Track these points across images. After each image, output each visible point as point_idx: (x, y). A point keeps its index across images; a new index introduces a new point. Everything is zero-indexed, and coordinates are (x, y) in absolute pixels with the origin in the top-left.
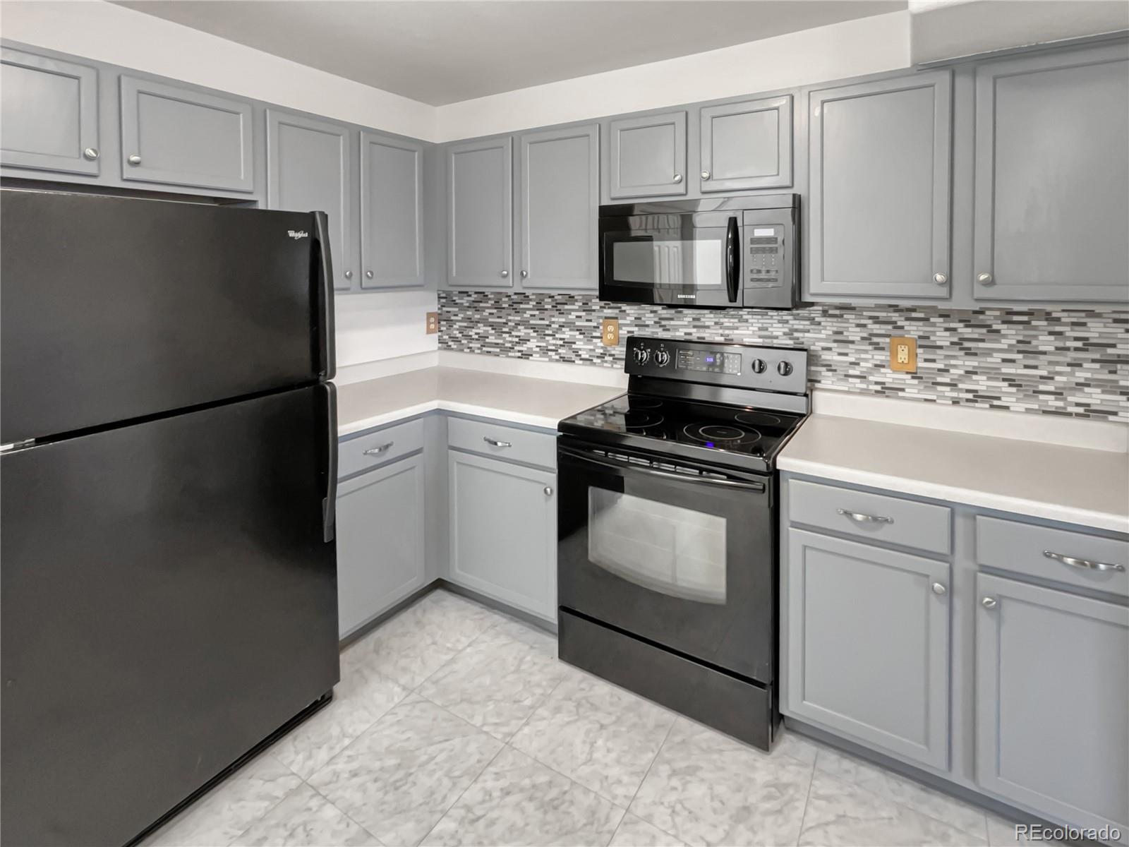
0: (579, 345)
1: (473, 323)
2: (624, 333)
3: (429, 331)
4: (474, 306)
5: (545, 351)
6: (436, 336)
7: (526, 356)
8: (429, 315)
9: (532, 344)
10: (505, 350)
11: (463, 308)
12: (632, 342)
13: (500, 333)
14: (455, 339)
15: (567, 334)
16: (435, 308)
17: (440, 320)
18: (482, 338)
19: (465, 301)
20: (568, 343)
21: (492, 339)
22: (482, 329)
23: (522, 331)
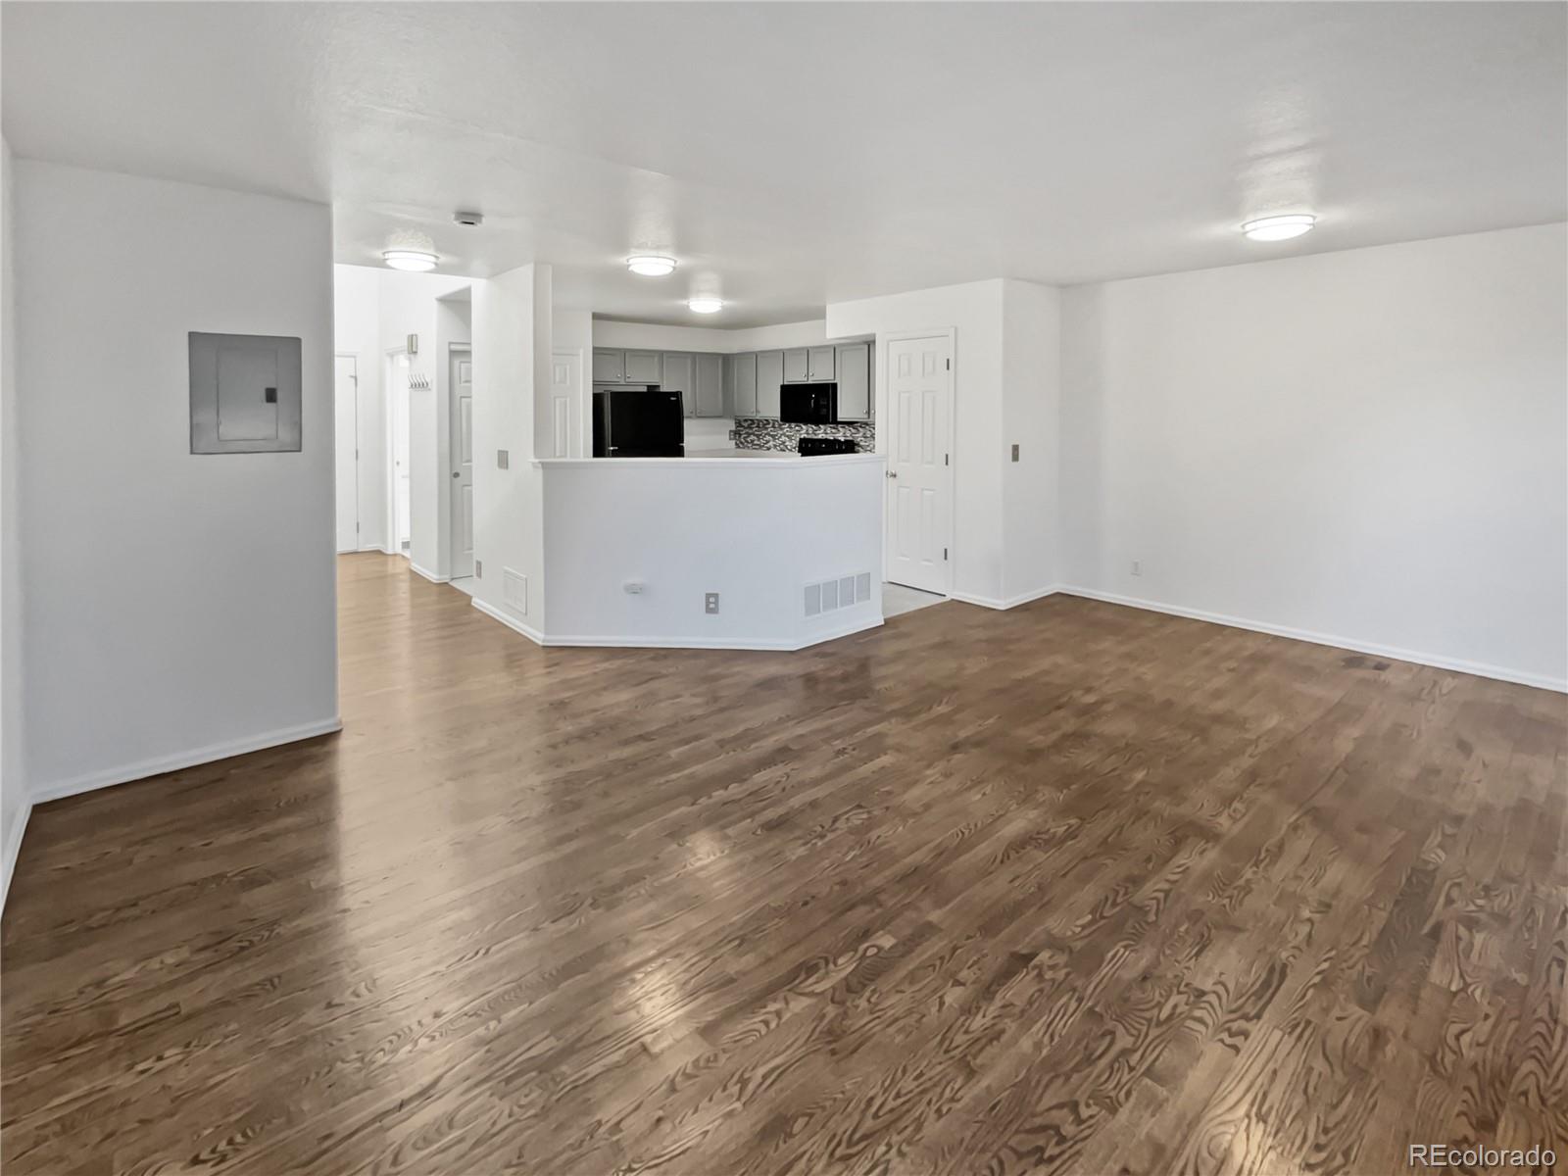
0: (787, 443)
1: (749, 435)
2: (802, 437)
3: (730, 439)
4: (749, 427)
5: (775, 446)
6: (734, 442)
7: (769, 449)
8: (731, 431)
9: (771, 444)
10: (761, 447)
11: (745, 428)
12: (802, 441)
13: (759, 440)
14: (741, 443)
15: (783, 438)
16: (733, 428)
17: (736, 434)
18: (752, 441)
19: (746, 425)
20: (784, 443)
21: (756, 442)
22: (752, 437)
23: (768, 438)
